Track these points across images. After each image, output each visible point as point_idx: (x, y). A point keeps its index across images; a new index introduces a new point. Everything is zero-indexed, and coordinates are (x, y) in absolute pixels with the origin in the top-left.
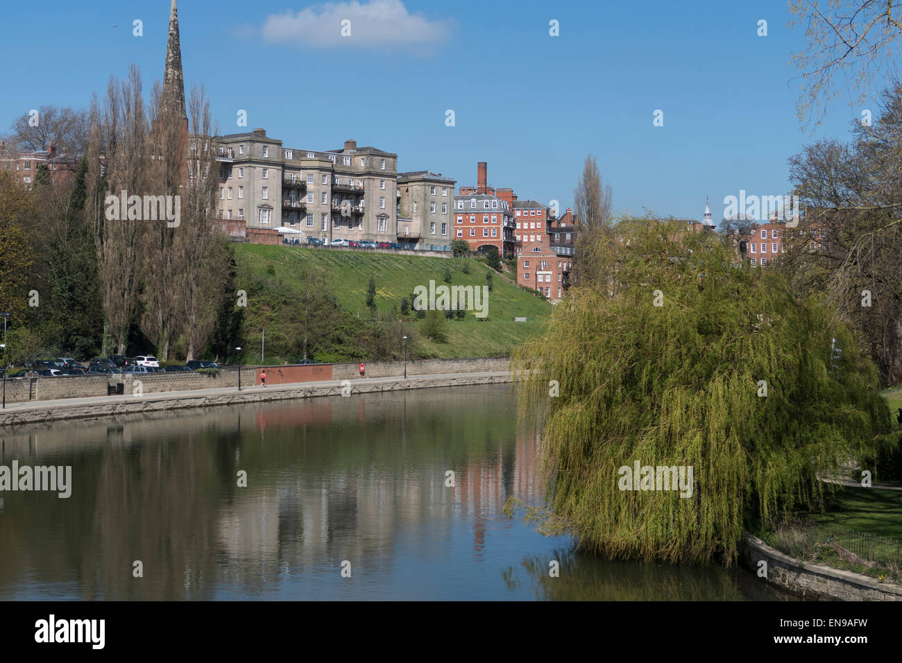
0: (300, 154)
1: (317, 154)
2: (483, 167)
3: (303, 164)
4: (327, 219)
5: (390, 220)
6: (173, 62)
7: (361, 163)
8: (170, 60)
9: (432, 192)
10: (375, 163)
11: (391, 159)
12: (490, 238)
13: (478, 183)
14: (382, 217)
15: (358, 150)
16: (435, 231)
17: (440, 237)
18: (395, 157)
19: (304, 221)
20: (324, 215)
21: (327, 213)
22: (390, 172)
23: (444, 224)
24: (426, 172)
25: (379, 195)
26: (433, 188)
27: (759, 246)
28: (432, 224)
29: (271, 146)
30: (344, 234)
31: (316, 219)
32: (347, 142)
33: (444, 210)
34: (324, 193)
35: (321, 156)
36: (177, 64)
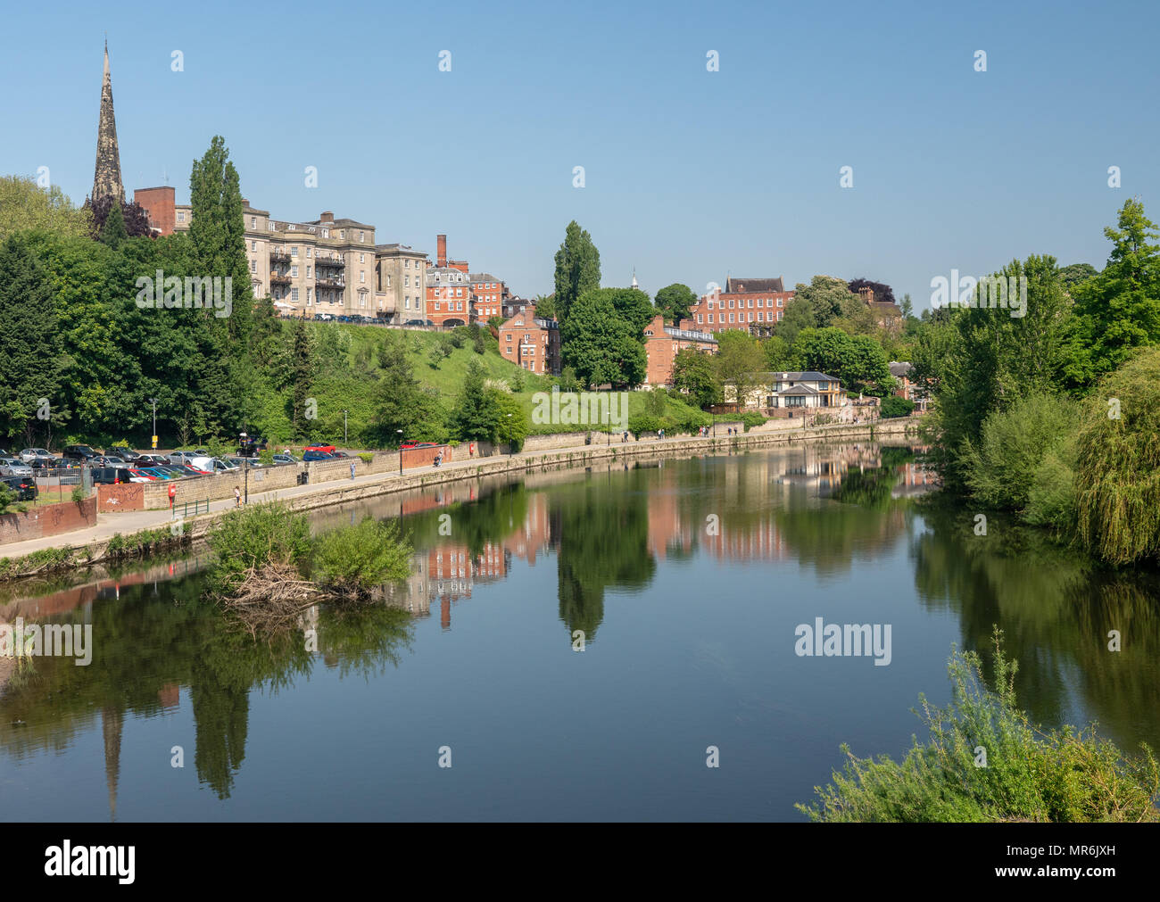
0: (282, 226)
1: (298, 226)
2: (442, 240)
3: (287, 237)
4: (312, 293)
5: (369, 294)
6: (107, 130)
7: (339, 237)
8: (104, 128)
9: (406, 265)
10: (355, 235)
11: (369, 232)
12: (456, 311)
13: (439, 256)
14: (363, 291)
15: (336, 222)
16: (409, 304)
17: (415, 312)
18: (373, 230)
19: (289, 296)
20: (309, 289)
21: (311, 288)
22: (368, 244)
23: (417, 298)
24: (397, 245)
25: (360, 268)
26: (407, 261)
27: (706, 317)
28: (407, 297)
29: (259, 218)
30: (326, 308)
31: (302, 293)
32: (324, 215)
33: (417, 284)
34: (309, 267)
35: (302, 227)
36: (111, 132)
